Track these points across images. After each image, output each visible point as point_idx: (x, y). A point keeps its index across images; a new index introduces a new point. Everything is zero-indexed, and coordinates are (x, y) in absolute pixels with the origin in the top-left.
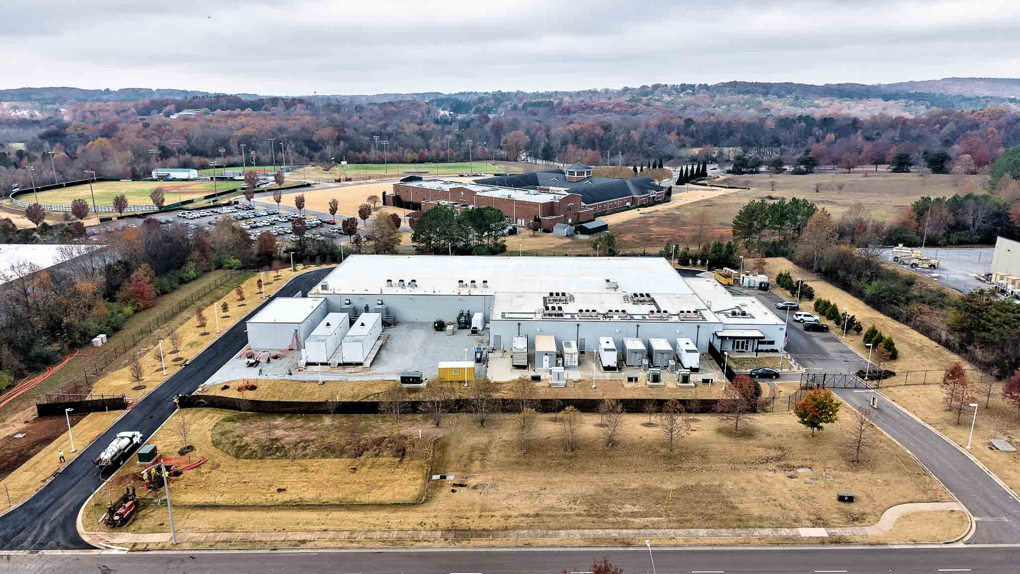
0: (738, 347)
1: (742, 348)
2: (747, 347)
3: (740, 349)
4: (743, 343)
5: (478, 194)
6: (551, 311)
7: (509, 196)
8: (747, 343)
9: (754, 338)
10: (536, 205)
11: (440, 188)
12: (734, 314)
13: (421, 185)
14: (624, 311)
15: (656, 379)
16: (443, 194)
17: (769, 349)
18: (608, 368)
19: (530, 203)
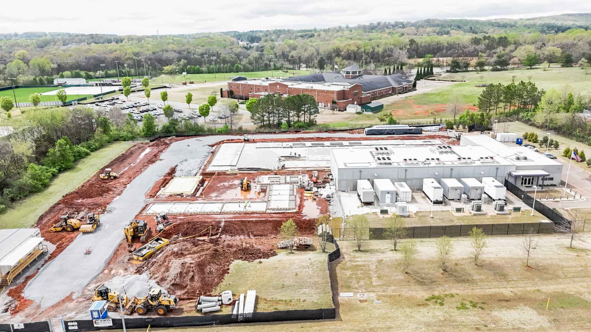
0: (525, 184)
1: (529, 184)
2: (532, 183)
3: (527, 185)
4: (529, 180)
5: (289, 87)
6: (382, 161)
7: (312, 87)
8: (533, 180)
9: (538, 176)
10: (333, 92)
11: (261, 84)
12: (518, 159)
13: (247, 83)
14: (438, 159)
15: (479, 209)
16: (265, 89)
17: (549, 184)
18: (437, 202)
19: (328, 92)
